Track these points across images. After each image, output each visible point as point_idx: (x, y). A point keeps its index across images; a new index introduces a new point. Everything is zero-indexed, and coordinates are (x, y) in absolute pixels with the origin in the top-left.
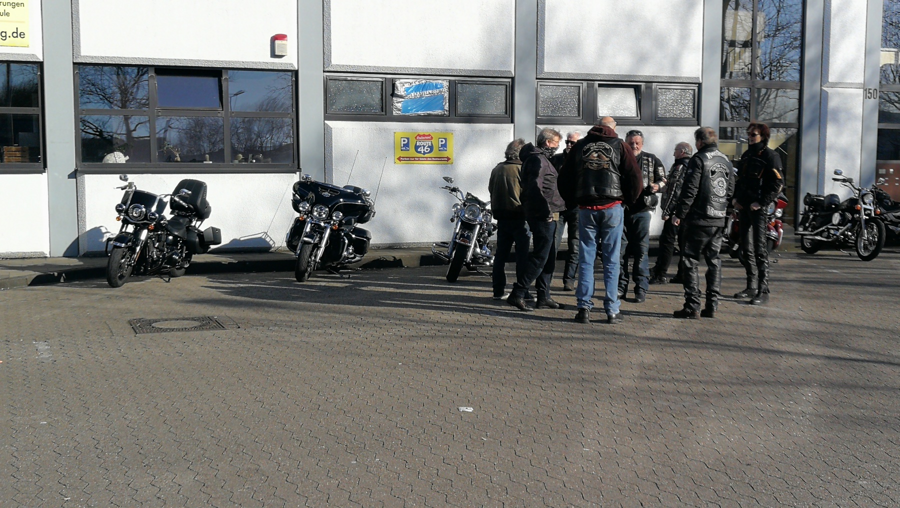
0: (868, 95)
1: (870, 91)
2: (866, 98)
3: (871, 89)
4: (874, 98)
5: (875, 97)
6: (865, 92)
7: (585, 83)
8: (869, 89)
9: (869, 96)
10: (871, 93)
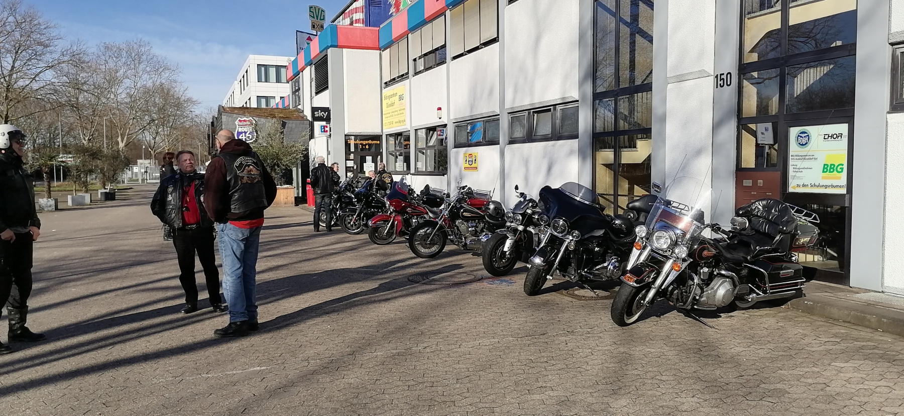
0: (719, 82)
1: (722, 77)
2: (717, 87)
3: (723, 74)
4: (728, 85)
5: (729, 83)
6: (716, 79)
7: (527, 112)
8: (721, 75)
9: (720, 84)
10: (723, 79)
